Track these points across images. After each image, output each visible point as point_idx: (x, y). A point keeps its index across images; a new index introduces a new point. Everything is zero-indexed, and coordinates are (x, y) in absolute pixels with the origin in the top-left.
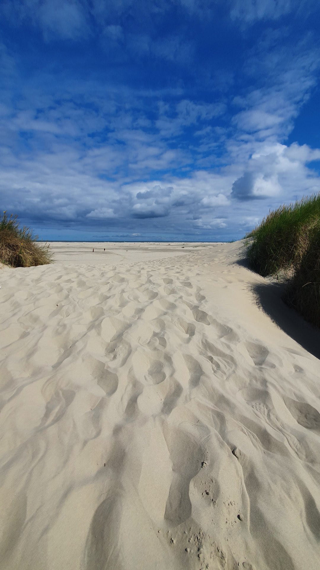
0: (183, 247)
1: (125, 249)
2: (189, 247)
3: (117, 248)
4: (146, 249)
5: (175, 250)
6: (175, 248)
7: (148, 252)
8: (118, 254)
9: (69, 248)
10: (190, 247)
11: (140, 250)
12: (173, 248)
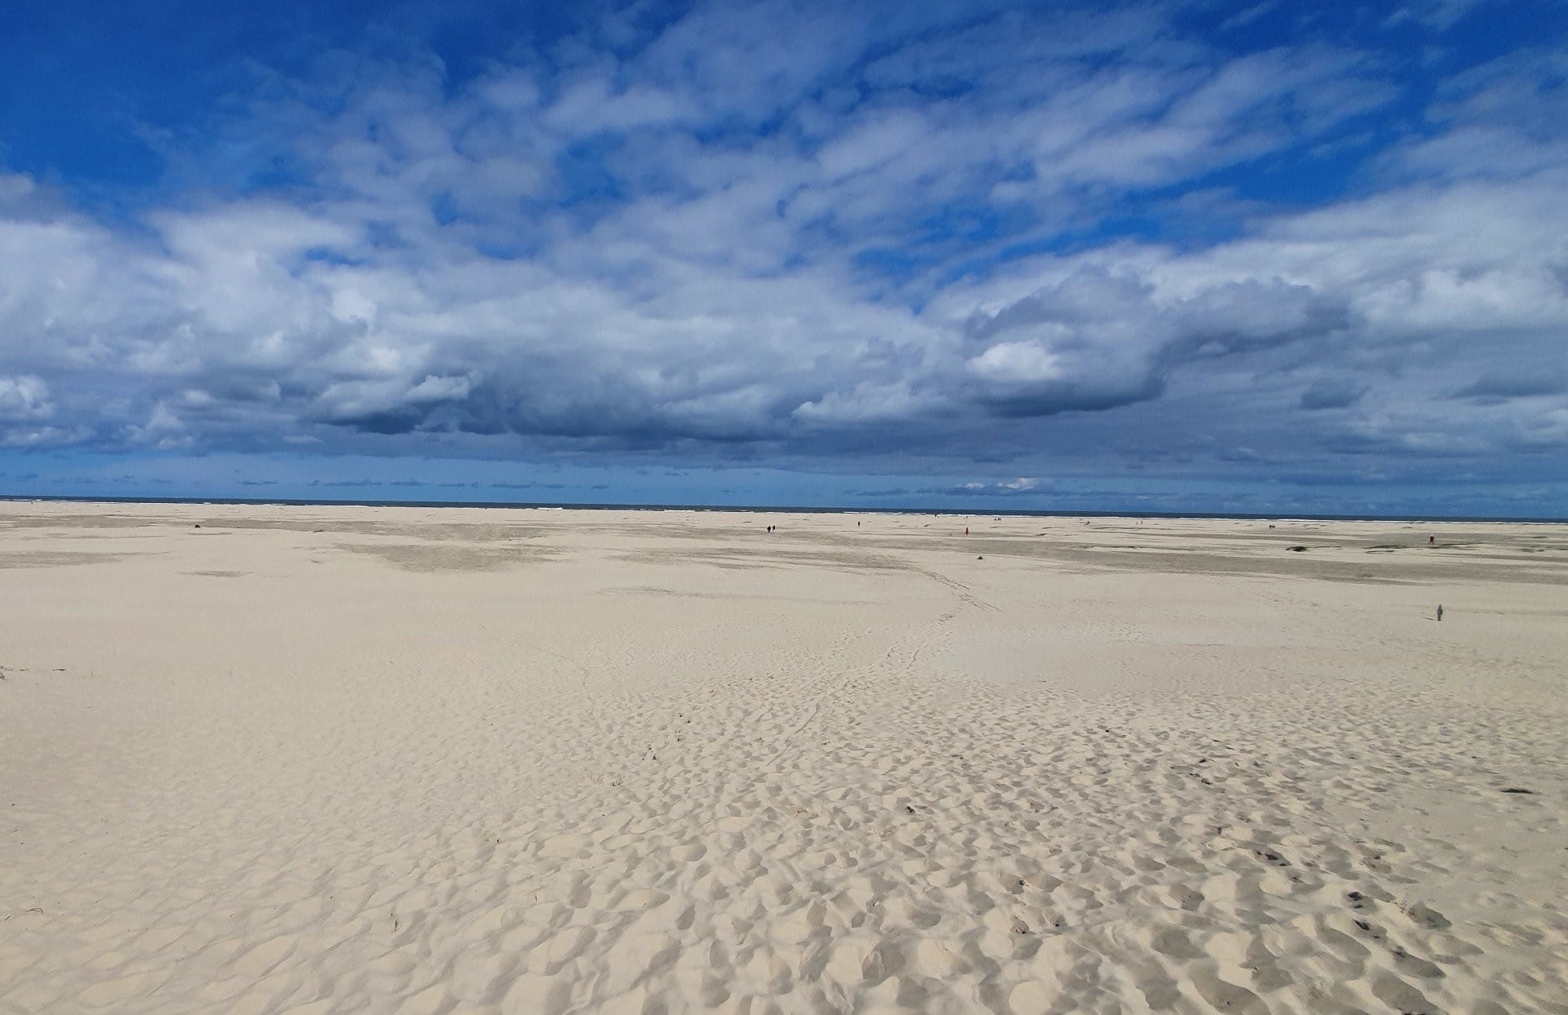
0: (1299, 549)
1: (971, 549)
2: (1340, 544)
3: (933, 543)
4: (1080, 553)
5: (1246, 561)
6: (1246, 548)
7: (1094, 571)
8: (933, 575)
9: (743, 537)
10: (1346, 549)
11: (1045, 555)
12: (1234, 548)
